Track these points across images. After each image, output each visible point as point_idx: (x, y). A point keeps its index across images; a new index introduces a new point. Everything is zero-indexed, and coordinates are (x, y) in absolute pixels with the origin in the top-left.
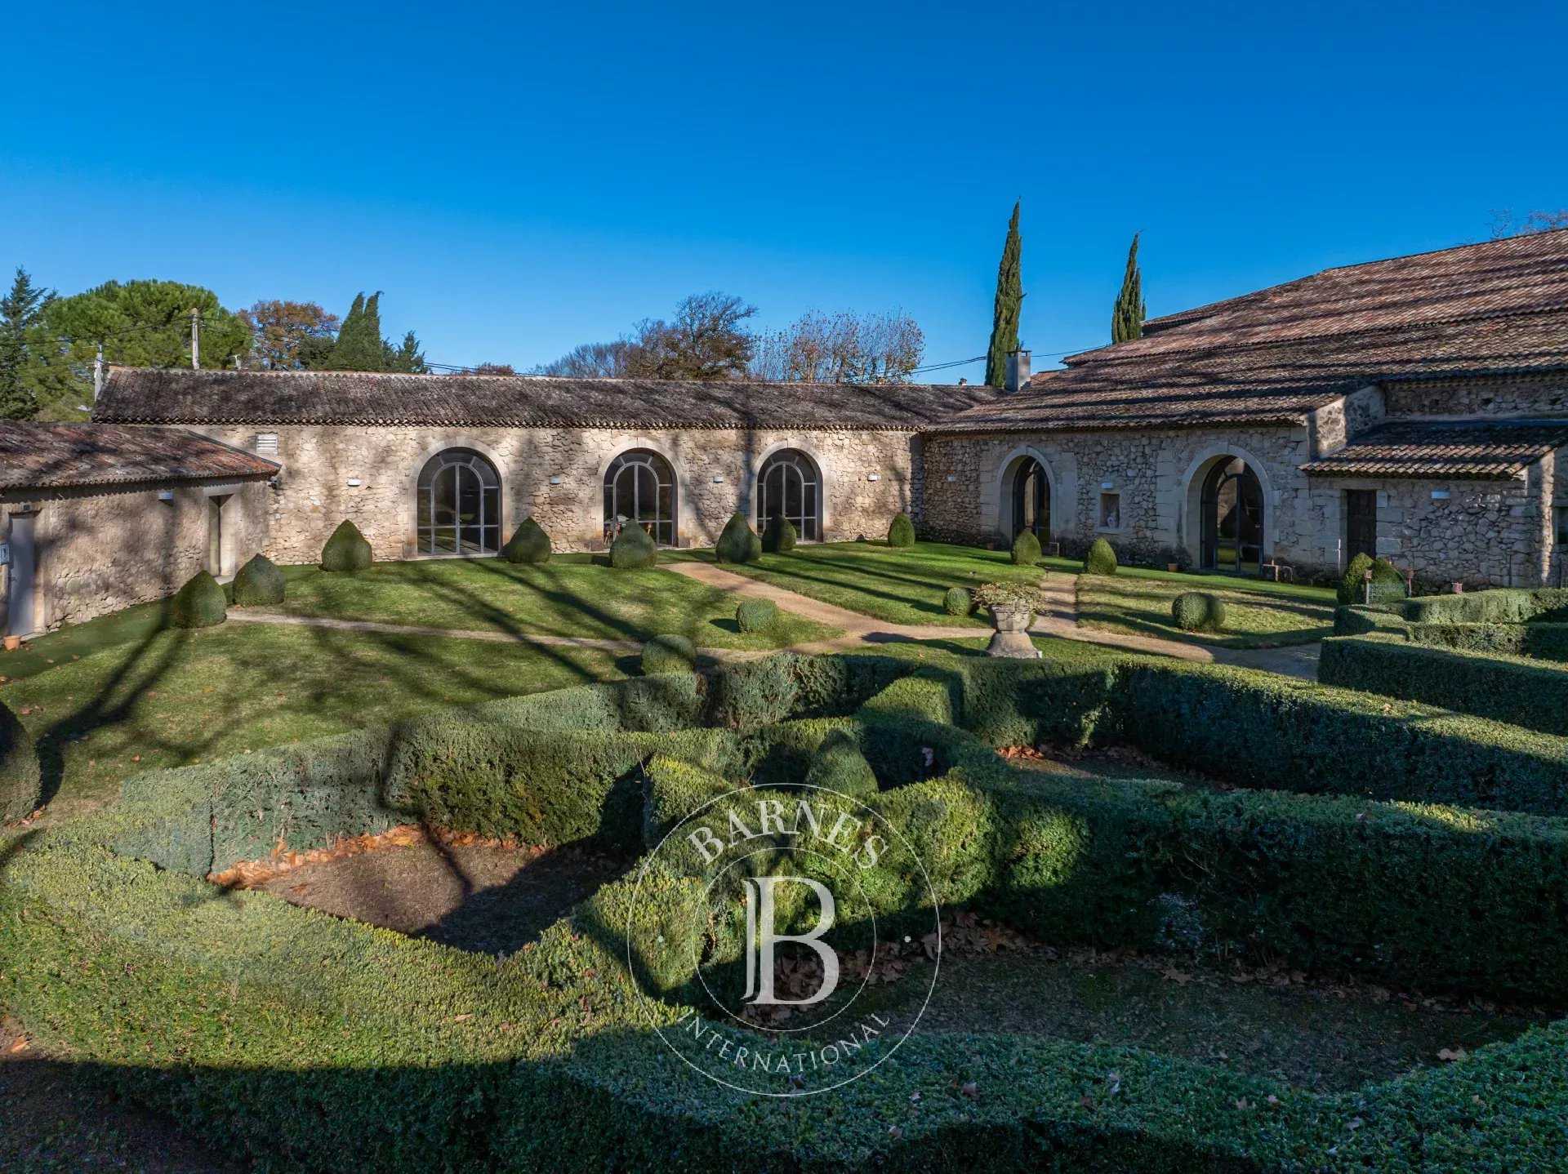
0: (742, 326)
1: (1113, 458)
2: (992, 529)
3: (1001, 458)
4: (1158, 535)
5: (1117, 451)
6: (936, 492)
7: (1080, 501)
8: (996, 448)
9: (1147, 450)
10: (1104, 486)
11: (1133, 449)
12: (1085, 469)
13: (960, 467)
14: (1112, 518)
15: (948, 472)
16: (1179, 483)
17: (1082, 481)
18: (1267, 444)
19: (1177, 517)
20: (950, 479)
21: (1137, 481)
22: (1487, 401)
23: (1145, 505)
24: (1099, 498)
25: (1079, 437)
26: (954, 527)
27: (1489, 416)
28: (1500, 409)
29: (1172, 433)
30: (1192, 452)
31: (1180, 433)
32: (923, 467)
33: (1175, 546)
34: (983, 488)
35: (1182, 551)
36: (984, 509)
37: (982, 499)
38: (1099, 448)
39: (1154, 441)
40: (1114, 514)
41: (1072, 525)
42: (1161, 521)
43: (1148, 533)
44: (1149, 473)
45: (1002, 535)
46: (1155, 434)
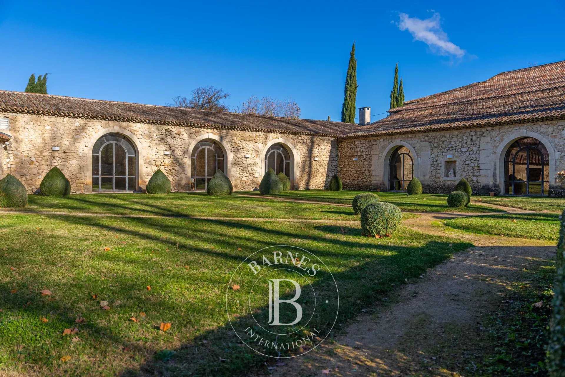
0: (221, 102)
1: (453, 143)
2: (379, 182)
3: (384, 148)
4: (480, 179)
5: (455, 139)
6: (345, 167)
7: (432, 165)
8: (380, 143)
9: (474, 138)
10: (448, 156)
11: (464, 138)
12: (435, 150)
13: (359, 154)
14: (451, 171)
15: (352, 156)
16: (494, 153)
17: (433, 156)
18: (550, 129)
19: (493, 170)
20: (354, 159)
21: (467, 153)
23: (472, 165)
24: (443, 163)
25: (431, 134)
26: (356, 182)
29: (489, 129)
30: (502, 137)
31: (494, 128)
32: (337, 155)
33: (491, 183)
34: (373, 163)
35: (496, 186)
36: (374, 173)
37: (373, 168)
38: (444, 139)
39: (478, 133)
40: (452, 170)
41: (427, 177)
42: (482, 172)
43: (474, 179)
44: (475, 149)
45: (384, 185)
46: (479, 129)
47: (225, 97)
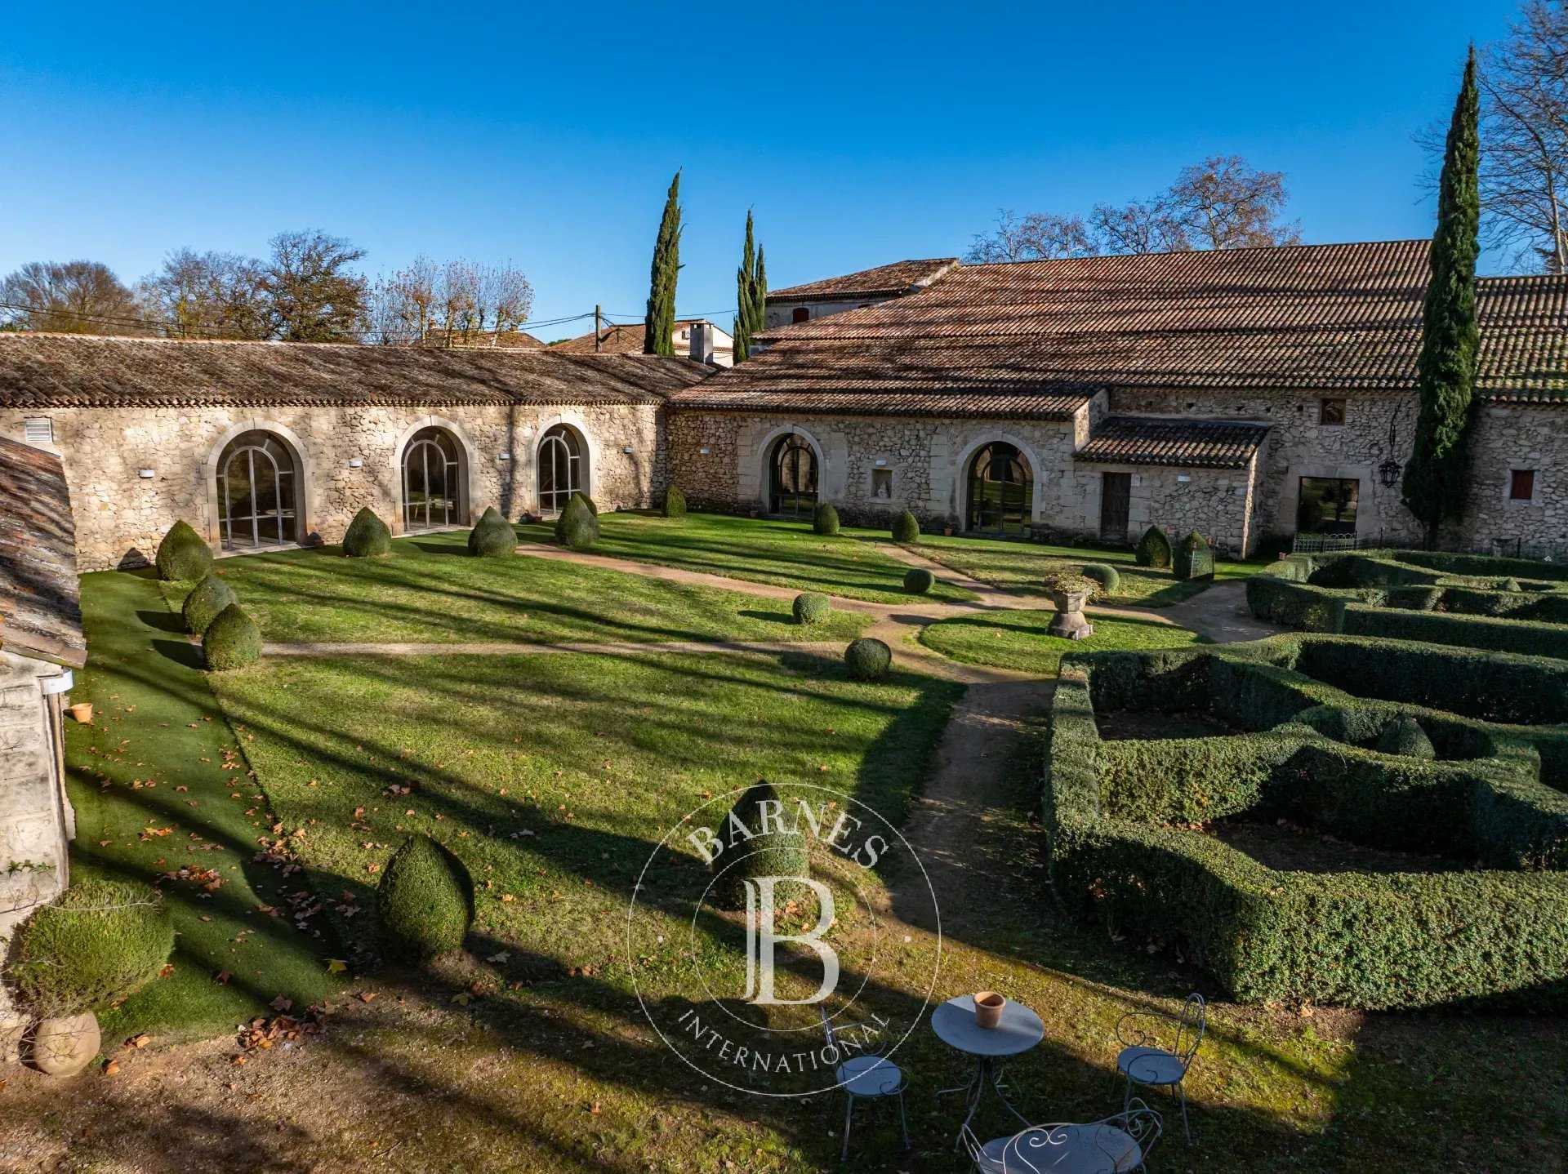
1: (886, 439)
2: (752, 498)
3: (761, 434)
4: (931, 505)
5: (890, 433)
6: (683, 464)
7: (850, 475)
8: (755, 424)
9: (922, 434)
10: (879, 463)
11: (907, 432)
12: (856, 448)
13: (712, 441)
14: (882, 489)
15: (698, 444)
16: (953, 463)
17: (852, 458)
18: (1037, 434)
19: (950, 489)
20: (702, 451)
21: (910, 460)
22: (1190, 406)
23: (918, 480)
24: (870, 472)
25: (848, 420)
26: (706, 495)
27: (1192, 416)
28: (1199, 411)
29: (947, 421)
30: (965, 437)
31: (955, 421)
32: (666, 439)
33: (947, 514)
34: (741, 461)
35: (954, 518)
36: (742, 480)
37: (740, 470)
38: (871, 430)
39: (929, 427)
40: (884, 486)
41: (841, 496)
42: (934, 495)
43: (921, 504)
44: (922, 453)
45: (761, 502)
46: (929, 421)
47: (355, 257)
